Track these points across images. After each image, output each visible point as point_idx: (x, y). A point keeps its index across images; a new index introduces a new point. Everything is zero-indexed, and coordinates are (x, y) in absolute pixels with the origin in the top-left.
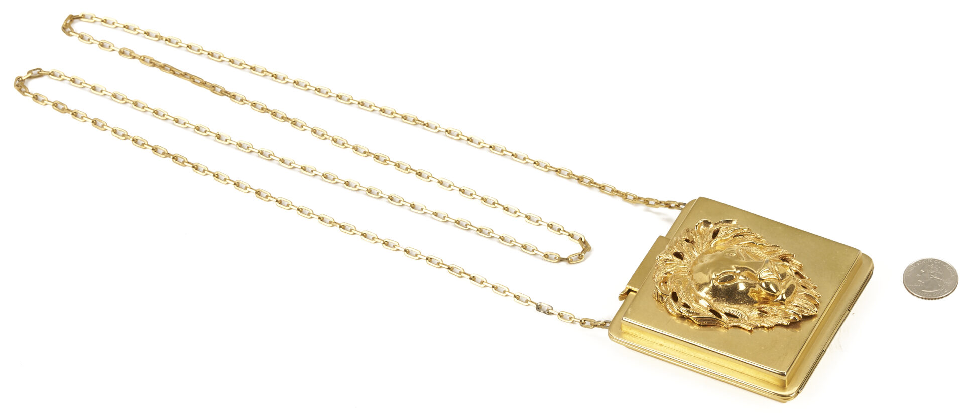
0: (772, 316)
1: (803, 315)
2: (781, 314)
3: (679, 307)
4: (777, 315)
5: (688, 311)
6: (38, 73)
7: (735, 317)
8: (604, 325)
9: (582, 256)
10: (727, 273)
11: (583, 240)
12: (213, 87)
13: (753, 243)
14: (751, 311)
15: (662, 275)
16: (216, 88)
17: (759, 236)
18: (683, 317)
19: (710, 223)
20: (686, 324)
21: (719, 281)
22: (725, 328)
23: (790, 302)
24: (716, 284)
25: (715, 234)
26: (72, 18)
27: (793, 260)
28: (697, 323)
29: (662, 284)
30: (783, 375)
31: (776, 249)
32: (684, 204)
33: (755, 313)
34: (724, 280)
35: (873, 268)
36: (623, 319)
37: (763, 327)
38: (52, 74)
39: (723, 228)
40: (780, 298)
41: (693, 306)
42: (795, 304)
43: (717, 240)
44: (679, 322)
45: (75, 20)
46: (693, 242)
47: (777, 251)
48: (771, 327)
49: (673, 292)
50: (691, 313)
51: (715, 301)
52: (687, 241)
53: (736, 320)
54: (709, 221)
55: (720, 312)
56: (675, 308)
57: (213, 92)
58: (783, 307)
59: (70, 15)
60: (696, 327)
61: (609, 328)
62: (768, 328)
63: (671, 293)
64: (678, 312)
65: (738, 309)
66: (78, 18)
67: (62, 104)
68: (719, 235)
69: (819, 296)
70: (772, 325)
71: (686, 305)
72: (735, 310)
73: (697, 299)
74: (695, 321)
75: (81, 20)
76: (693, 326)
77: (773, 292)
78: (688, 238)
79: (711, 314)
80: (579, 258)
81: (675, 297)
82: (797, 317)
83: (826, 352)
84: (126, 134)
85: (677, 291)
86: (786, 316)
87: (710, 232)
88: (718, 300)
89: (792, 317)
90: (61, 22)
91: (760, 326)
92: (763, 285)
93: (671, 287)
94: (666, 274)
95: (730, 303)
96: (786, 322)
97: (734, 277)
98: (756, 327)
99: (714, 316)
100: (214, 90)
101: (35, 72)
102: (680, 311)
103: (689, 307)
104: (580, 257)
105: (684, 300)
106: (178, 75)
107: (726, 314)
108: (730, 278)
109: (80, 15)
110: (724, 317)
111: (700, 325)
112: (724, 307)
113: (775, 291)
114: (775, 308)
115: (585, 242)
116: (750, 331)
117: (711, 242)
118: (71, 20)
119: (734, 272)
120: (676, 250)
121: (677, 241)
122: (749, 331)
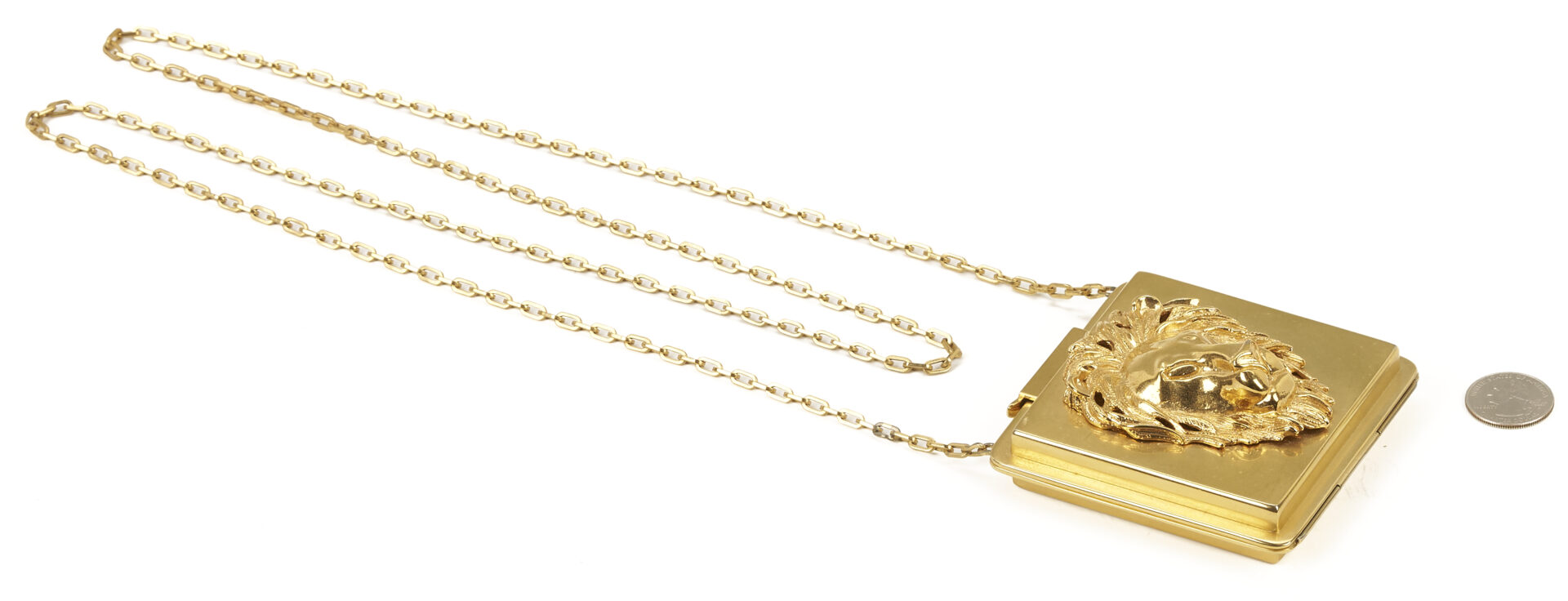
0: (1256, 428)
1: (1305, 427)
2: (1270, 425)
3: (1106, 413)
4: (1263, 425)
5: (1120, 419)
6: (65, 107)
7: (1196, 429)
8: (983, 449)
9: (948, 362)
10: (1183, 362)
11: (949, 342)
12: (350, 129)
13: (1225, 329)
14: (1221, 421)
15: (1080, 368)
16: (355, 131)
17: (1233, 321)
18: (1112, 430)
19: (1156, 302)
20: (1116, 441)
21: (1170, 375)
22: (1180, 445)
23: (1285, 408)
24: (1167, 379)
25: (1164, 317)
26: (120, 36)
27: (1289, 354)
28: (1135, 436)
29: (1078, 380)
30: (1273, 510)
31: (1262, 338)
32: (1113, 289)
33: (1229, 423)
34: (1178, 374)
35: (1417, 377)
36: (1016, 433)
37: (1242, 444)
38: (87, 110)
39: (1177, 310)
40: (1268, 399)
41: (1129, 412)
42: (1292, 411)
43: (1165, 324)
44: (1105, 438)
45: (125, 39)
46: (1128, 327)
47: (1264, 341)
48: (1255, 445)
49: (1096, 392)
50: (1124, 421)
51: (1163, 407)
52: (1119, 326)
53: (1197, 433)
54: (1155, 298)
55: (1171, 421)
56: (1100, 417)
57: (350, 139)
58: (1272, 413)
59: (117, 29)
60: (1134, 445)
61: (992, 453)
62: (1249, 446)
63: (1092, 394)
64: (1105, 420)
65: (1202, 417)
66: (131, 35)
67: (104, 149)
68: (1171, 317)
69: (1331, 401)
70: (1257, 441)
71: (1117, 410)
72: (1196, 419)
73: (1135, 402)
74: (1131, 433)
75: (134, 39)
76: (1128, 444)
77: (1258, 389)
78: (1119, 322)
79: (1157, 423)
80: (942, 366)
81: (1099, 399)
82: (1296, 429)
83: (1343, 488)
84: (207, 190)
85: (1102, 392)
86: (1278, 426)
87: (1156, 314)
88: (1168, 406)
89: (1287, 428)
90: (103, 40)
91: (1235, 442)
92: (1243, 378)
93: (1093, 385)
94: (1085, 367)
95: (1187, 410)
96: (1278, 437)
97: (1195, 369)
98: (1230, 445)
99: (1162, 426)
100: (352, 134)
101: (60, 107)
102: (1108, 419)
103: (1122, 413)
104: (945, 364)
105: (1113, 404)
106: (293, 114)
107: (1182, 424)
108: (1188, 371)
109: (134, 31)
110: (1179, 429)
111: (1139, 440)
112: (1178, 416)
113: (1261, 387)
114: (1259, 416)
115: (952, 345)
116: (1220, 449)
117: (1156, 327)
118: (119, 39)
119: (1196, 361)
120: (1101, 338)
121: (1102, 327)
122: (1218, 449)
